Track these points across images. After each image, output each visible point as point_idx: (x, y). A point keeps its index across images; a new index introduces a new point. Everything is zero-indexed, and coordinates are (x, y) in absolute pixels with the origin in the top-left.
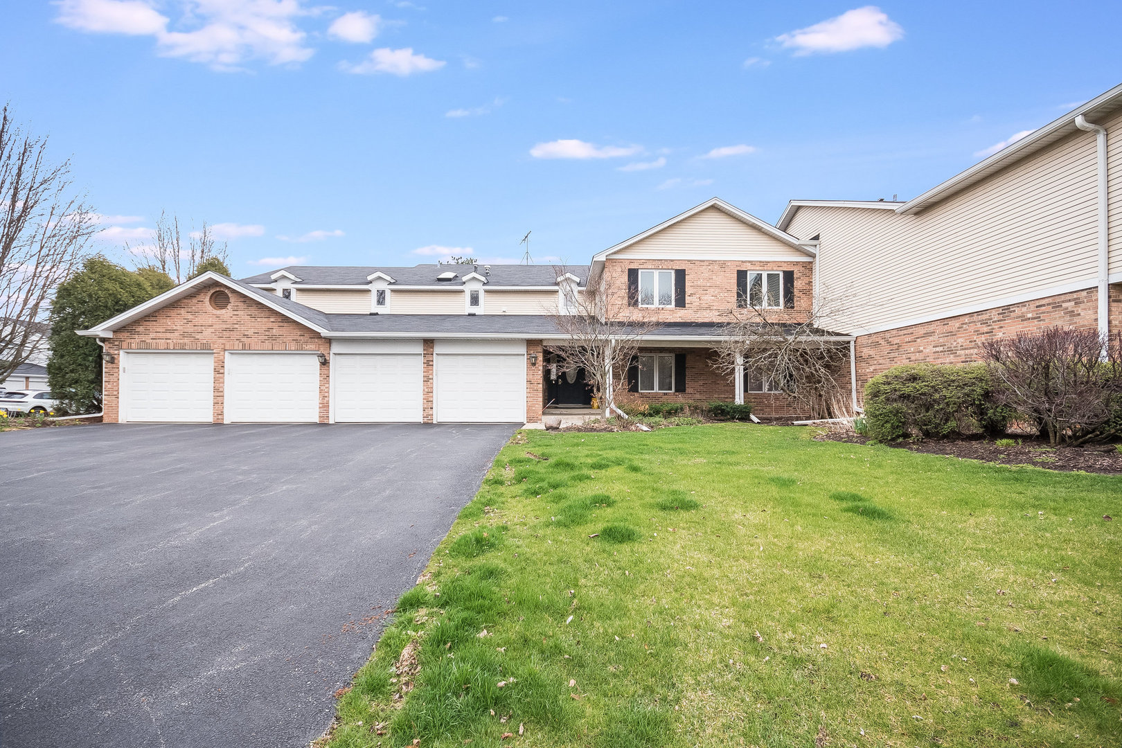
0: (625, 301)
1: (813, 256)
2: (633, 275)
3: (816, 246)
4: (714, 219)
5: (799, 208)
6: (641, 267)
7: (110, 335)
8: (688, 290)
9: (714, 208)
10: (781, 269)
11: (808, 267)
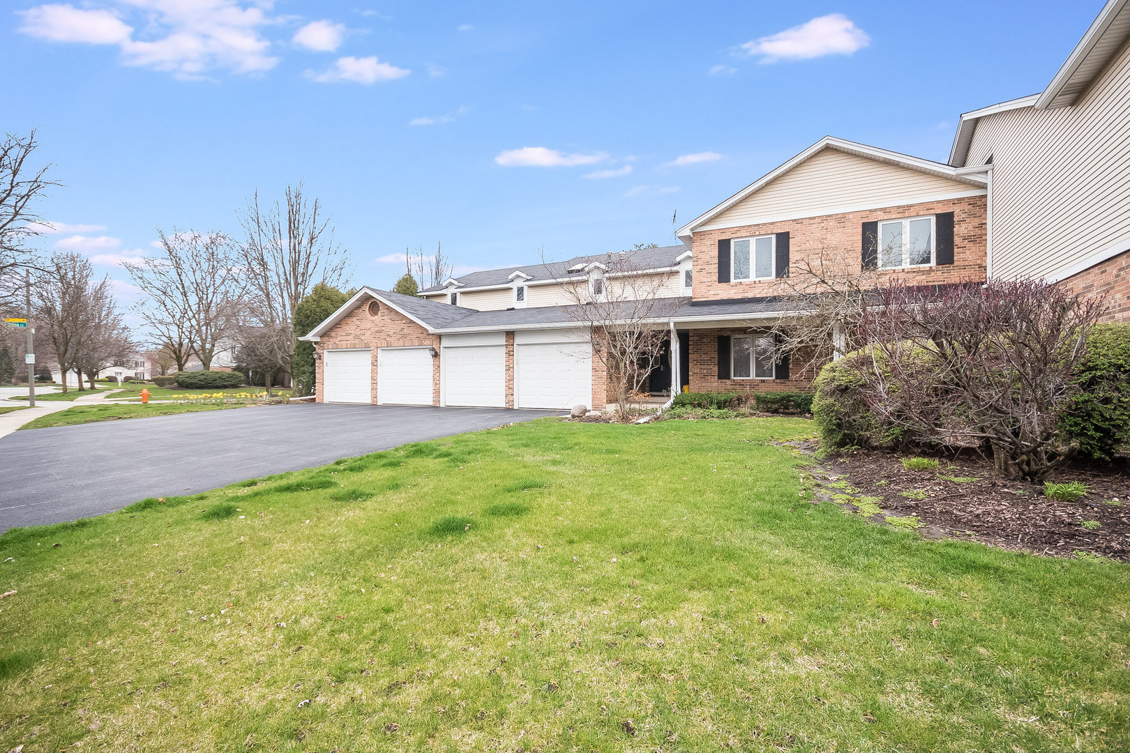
0: (716, 277)
1: (983, 186)
2: (724, 246)
3: (987, 172)
4: (830, 164)
5: (977, 121)
6: (734, 236)
7: (318, 339)
8: (793, 256)
9: (828, 149)
10: (932, 212)
11: (979, 203)
